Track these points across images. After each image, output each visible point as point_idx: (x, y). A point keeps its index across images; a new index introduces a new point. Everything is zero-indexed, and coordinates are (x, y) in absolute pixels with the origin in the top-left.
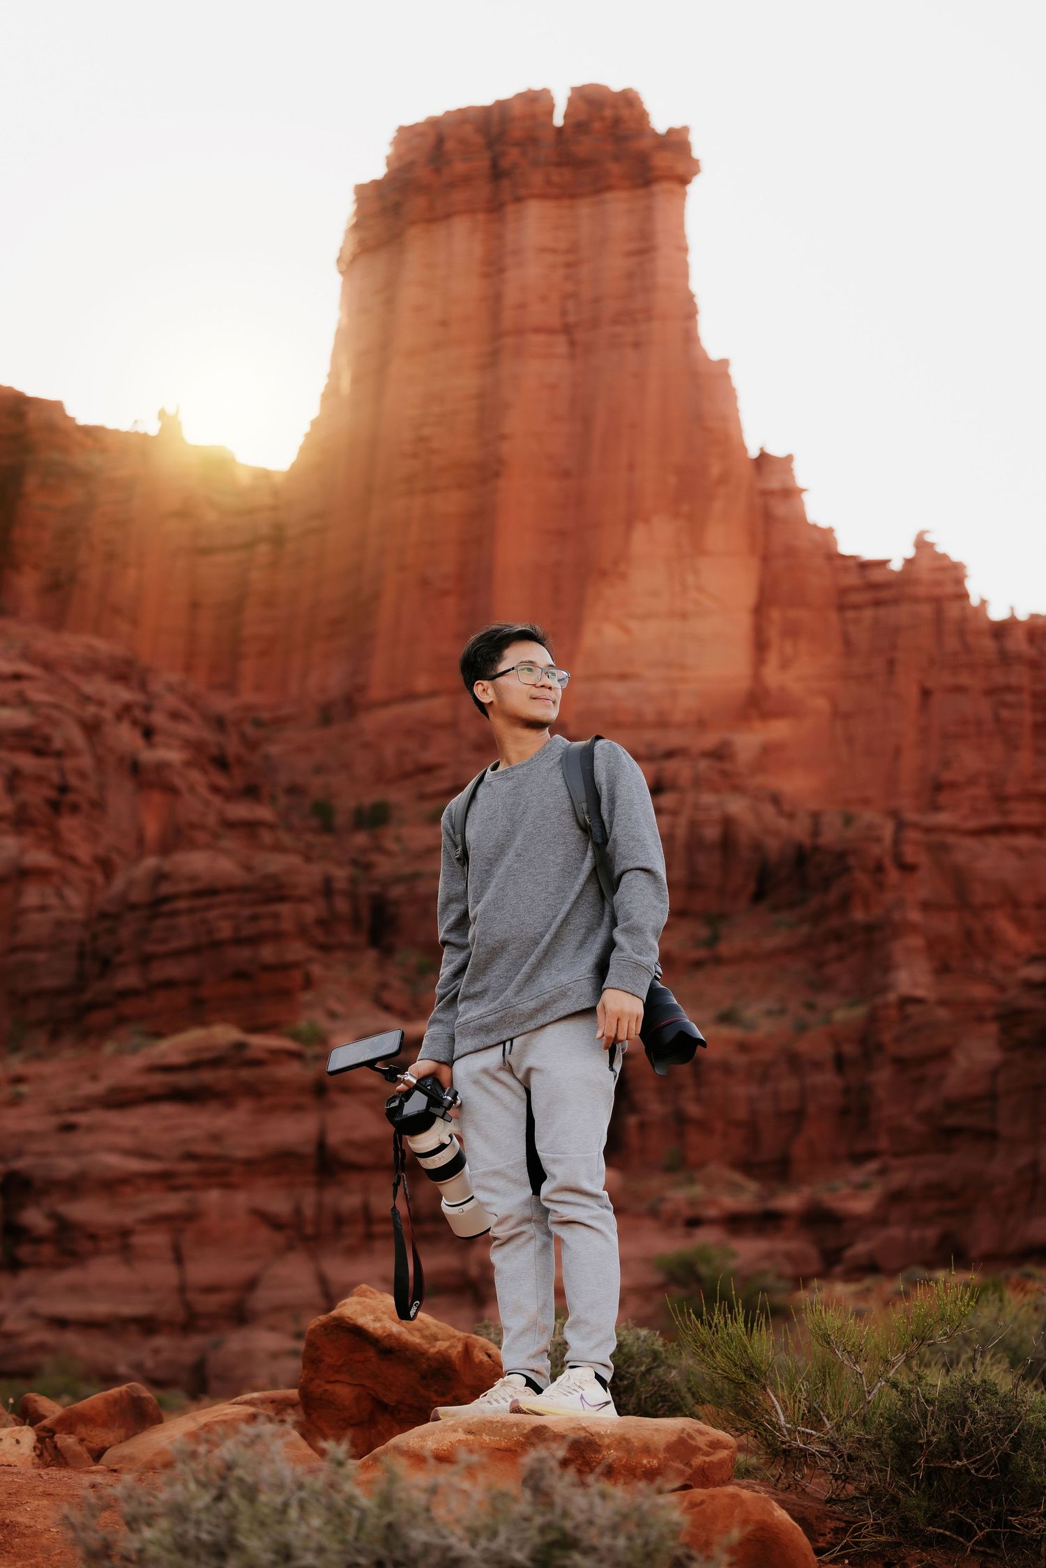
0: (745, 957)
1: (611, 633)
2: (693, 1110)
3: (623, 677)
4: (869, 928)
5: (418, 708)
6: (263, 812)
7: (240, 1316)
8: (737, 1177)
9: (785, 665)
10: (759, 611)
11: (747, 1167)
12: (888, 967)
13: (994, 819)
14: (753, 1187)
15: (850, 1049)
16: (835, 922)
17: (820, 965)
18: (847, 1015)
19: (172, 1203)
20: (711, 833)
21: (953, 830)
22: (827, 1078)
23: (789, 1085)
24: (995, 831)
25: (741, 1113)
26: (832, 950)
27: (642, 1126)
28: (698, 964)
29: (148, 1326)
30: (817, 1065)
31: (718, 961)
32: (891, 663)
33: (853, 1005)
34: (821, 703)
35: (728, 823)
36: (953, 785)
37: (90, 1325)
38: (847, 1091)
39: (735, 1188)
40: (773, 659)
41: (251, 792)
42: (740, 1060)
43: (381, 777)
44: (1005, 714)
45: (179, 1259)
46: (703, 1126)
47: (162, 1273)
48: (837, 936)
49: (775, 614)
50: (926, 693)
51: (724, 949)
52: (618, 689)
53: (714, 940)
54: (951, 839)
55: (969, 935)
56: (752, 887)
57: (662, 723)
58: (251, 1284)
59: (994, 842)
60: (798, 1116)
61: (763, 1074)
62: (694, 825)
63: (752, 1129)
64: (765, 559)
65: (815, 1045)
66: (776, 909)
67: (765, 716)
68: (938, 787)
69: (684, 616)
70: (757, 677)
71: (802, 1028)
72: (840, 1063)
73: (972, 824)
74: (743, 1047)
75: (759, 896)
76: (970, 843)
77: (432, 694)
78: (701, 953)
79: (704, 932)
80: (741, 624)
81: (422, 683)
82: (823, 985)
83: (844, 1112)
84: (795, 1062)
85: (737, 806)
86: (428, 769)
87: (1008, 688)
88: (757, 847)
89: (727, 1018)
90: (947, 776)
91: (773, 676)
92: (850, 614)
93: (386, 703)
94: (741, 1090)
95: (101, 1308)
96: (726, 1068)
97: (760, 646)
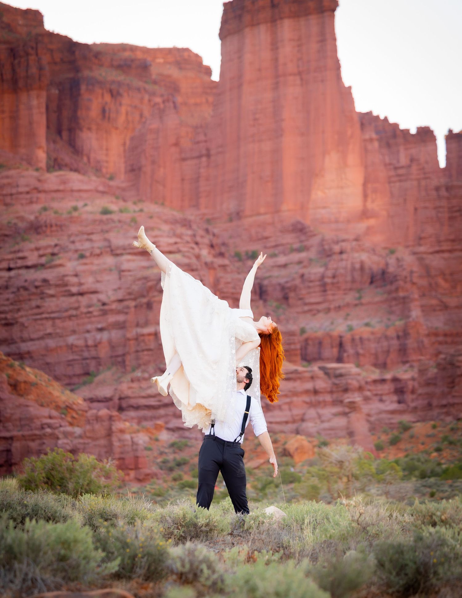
0: (369, 303)
1: (320, 194)
2: (361, 351)
3: (324, 208)
4: (404, 298)
5: (262, 218)
6: (226, 262)
7: (303, 420)
8: (373, 369)
9: (373, 201)
10: (365, 185)
11: (375, 365)
12: (410, 310)
13: (437, 248)
14: (378, 371)
15: (401, 334)
16: (394, 295)
17: (390, 306)
18: (399, 323)
19: (288, 400)
20: (358, 266)
21: (425, 253)
22: (395, 342)
23: (385, 344)
24: (437, 252)
25: (373, 351)
26: (394, 303)
27: (348, 356)
28: (356, 305)
29: (287, 422)
30: (392, 338)
31: (362, 304)
32: (405, 200)
33: (401, 320)
34: (384, 213)
35: (362, 263)
36: (424, 238)
37: (277, 423)
38: (400, 345)
39: (373, 372)
40: (369, 200)
41: (222, 255)
42: (372, 337)
43: (251, 240)
44: (440, 215)
45: (290, 410)
46: (364, 355)
47: (288, 413)
48: (395, 299)
49: (369, 186)
50: (416, 209)
51: (364, 301)
52: (323, 211)
53: (360, 298)
54: (424, 256)
55: (430, 285)
56: (369, 280)
57: (337, 221)
58: (304, 414)
59: (437, 256)
60: (388, 352)
61: (378, 341)
62: (353, 264)
63: (376, 355)
64: (366, 167)
65: (391, 333)
66: (377, 287)
67: (368, 218)
68: (420, 239)
69: (342, 188)
70: (365, 206)
71: (388, 327)
72: (398, 337)
73: (431, 250)
74: (373, 333)
75: (372, 282)
76: (430, 257)
77: (265, 214)
78: (357, 302)
79: (357, 295)
80: (359, 189)
81: (262, 210)
82: (391, 313)
83: (400, 350)
84: (387, 338)
85: (364, 257)
86: (267, 238)
87: (440, 207)
88: (370, 269)
89: (367, 325)
90: (423, 235)
91: (369, 205)
92: (392, 185)
93: (251, 216)
94: (373, 346)
95: (278, 420)
96: (369, 340)
97: (365, 196)
